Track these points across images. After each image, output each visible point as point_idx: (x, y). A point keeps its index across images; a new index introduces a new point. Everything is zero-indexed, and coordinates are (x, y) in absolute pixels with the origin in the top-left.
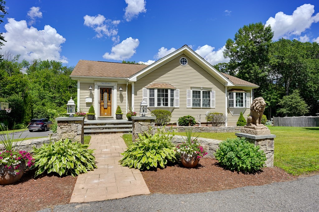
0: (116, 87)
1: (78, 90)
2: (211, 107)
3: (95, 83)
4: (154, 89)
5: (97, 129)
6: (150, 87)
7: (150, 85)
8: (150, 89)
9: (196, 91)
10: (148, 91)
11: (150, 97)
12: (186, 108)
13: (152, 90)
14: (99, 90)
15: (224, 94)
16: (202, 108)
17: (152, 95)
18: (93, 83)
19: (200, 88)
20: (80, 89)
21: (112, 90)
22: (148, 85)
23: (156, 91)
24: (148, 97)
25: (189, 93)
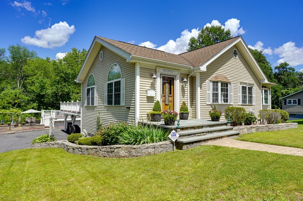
0: (178, 76)
1: (138, 78)
2: (253, 104)
3: (157, 70)
4: (217, 82)
5: (201, 134)
6: (214, 80)
7: (212, 77)
8: (213, 82)
9: (244, 87)
10: (211, 84)
11: (213, 91)
12: (237, 105)
13: (215, 83)
14: (162, 79)
15: (260, 91)
16: (248, 105)
17: (215, 89)
18: (155, 69)
19: (246, 83)
20: (140, 77)
21: (175, 81)
22: (211, 77)
23: (220, 84)
24: (211, 92)
25: (240, 88)
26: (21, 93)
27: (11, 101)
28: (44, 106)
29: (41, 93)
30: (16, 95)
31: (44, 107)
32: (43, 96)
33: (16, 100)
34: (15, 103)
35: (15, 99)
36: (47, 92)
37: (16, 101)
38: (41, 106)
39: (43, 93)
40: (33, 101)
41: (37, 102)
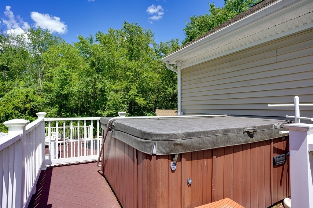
26: (36, 92)
27: (20, 105)
28: (68, 112)
29: (61, 92)
30: (27, 96)
31: (67, 114)
32: (66, 97)
33: (27, 103)
34: (26, 109)
35: (25, 103)
36: (71, 89)
37: (28, 105)
38: (63, 112)
39: (65, 92)
40: (51, 104)
41: (58, 106)
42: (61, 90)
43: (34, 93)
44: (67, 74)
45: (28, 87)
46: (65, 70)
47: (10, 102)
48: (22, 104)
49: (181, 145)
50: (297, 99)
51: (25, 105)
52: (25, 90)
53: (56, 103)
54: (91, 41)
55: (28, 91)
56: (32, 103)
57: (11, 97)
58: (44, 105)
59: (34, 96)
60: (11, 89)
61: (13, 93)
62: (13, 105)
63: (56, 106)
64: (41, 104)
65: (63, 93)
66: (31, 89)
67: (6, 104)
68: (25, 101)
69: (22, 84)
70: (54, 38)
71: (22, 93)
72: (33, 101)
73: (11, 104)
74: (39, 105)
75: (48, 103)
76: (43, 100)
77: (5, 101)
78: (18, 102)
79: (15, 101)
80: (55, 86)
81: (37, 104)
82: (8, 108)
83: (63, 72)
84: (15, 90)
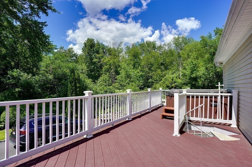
26: (178, 77)
27: (169, 85)
30: (173, 79)
32: (195, 79)
33: (173, 84)
36: (198, 73)
39: (194, 76)
40: (186, 84)
41: (190, 85)
42: (191, 75)
43: (176, 77)
44: (195, 63)
45: (173, 74)
46: (193, 61)
47: (165, 83)
48: (170, 84)
49: (171, 94)
50: (219, 83)
51: (171, 85)
52: (171, 76)
53: (189, 83)
54: (210, 37)
55: (173, 76)
56: (176, 84)
57: (165, 80)
58: (181, 84)
59: (176, 79)
60: (165, 76)
61: (166, 78)
62: (166, 85)
63: (189, 85)
64: (180, 84)
65: (193, 77)
66: (175, 75)
67: (163, 84)
68: (171, 82)
69: (170, 72)
70: (188, 39)
71: (170, 78)
72: (176, 82)
73: (165, 84)
74: (179, 85)
75: (184, 83)
76: (181, 81)
77: (162, 83)
78: (168, 83)
79: (167, 83)
80: (188, 72)
81: (178, 84)
82: (164, 86)
83: (192, 62)
84: (167, 76)
